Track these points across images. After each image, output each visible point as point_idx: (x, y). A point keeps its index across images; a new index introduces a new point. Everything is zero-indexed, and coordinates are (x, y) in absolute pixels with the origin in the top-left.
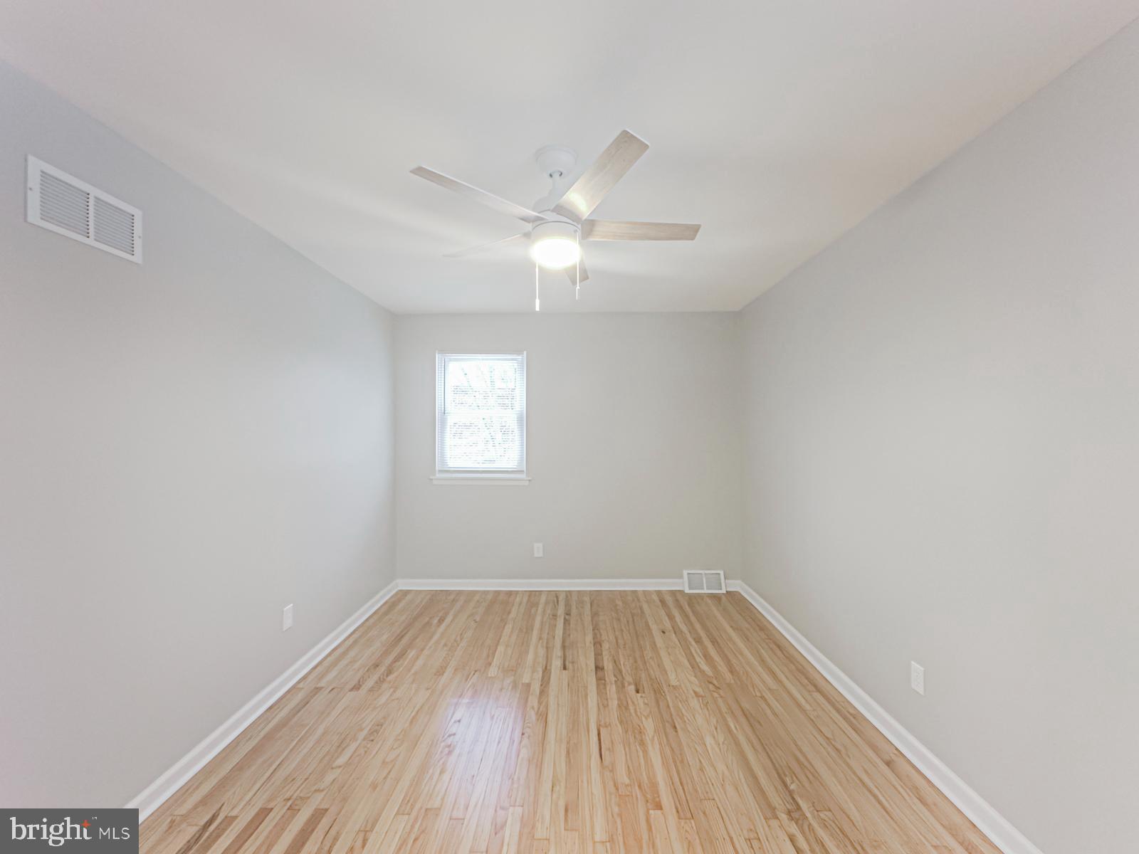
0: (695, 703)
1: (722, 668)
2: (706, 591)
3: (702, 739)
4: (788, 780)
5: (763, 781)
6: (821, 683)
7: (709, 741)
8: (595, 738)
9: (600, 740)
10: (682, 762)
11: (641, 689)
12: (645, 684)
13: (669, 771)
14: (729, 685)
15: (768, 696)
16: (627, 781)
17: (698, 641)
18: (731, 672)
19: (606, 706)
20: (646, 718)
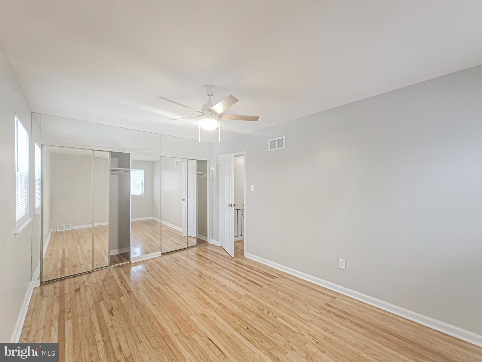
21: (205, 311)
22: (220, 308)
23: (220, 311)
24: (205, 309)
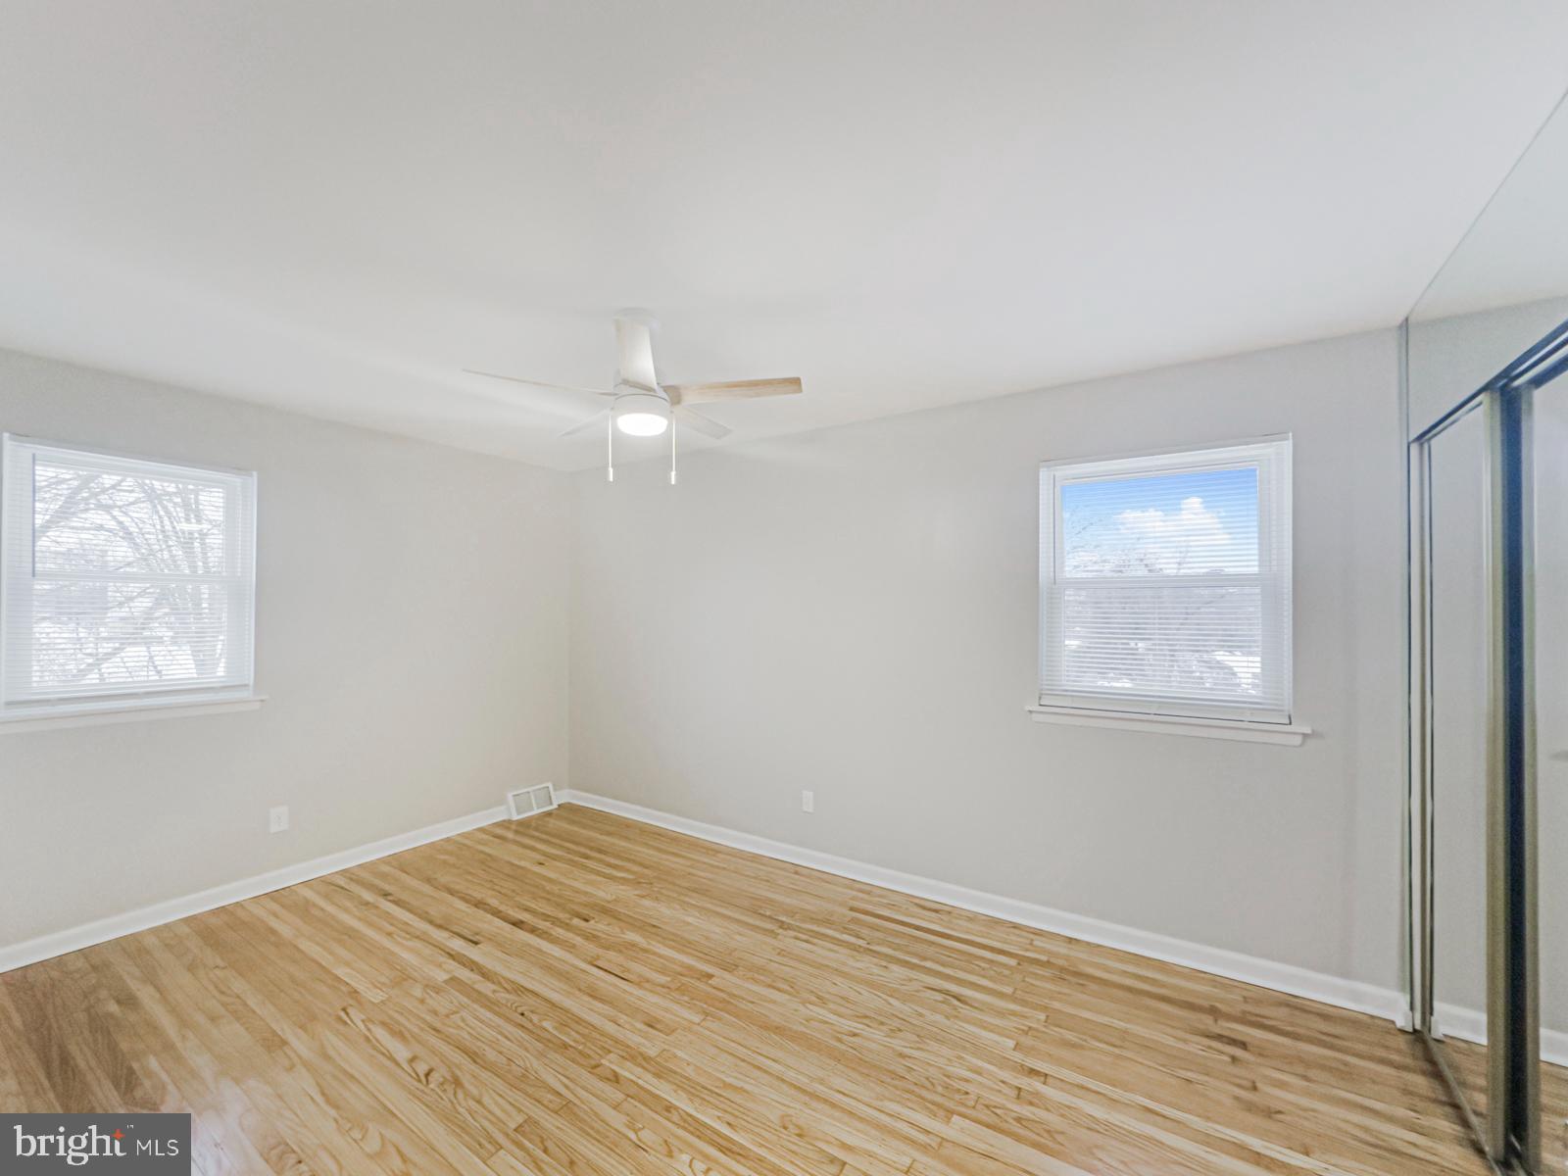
0: (646, 902)
1: (636, 868)
2: (536, 811)
3: (684, 922)
4: (762, 912)
5: (751, 921)
6: (716, 847)
7: (690, 920)
8: (601, 973)
9: (606, 971)
10: (690, 943)
11: (587, 918)
12: (585, 911)
13: (691, 954)
14: (654, 877)
15: (691, 870)
16: (669, 979)
17: (587, 857)
18: (647, 868)
19: (574, 946)
20: (623, 933)
21: (663, 1045)
22: (611, 1062)
23: (610, 1052)
24: (664, 1050)
